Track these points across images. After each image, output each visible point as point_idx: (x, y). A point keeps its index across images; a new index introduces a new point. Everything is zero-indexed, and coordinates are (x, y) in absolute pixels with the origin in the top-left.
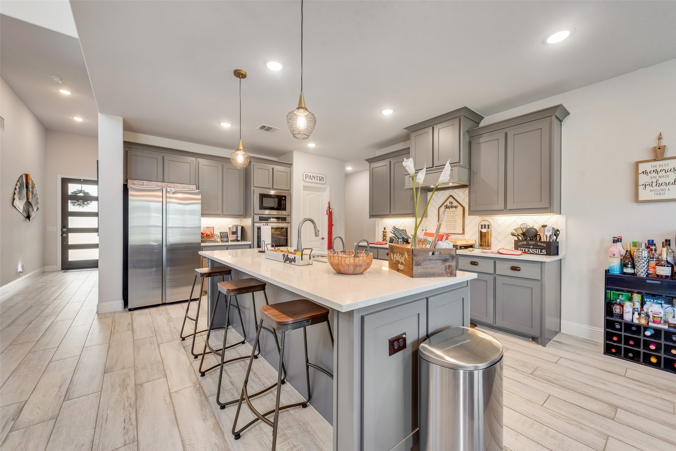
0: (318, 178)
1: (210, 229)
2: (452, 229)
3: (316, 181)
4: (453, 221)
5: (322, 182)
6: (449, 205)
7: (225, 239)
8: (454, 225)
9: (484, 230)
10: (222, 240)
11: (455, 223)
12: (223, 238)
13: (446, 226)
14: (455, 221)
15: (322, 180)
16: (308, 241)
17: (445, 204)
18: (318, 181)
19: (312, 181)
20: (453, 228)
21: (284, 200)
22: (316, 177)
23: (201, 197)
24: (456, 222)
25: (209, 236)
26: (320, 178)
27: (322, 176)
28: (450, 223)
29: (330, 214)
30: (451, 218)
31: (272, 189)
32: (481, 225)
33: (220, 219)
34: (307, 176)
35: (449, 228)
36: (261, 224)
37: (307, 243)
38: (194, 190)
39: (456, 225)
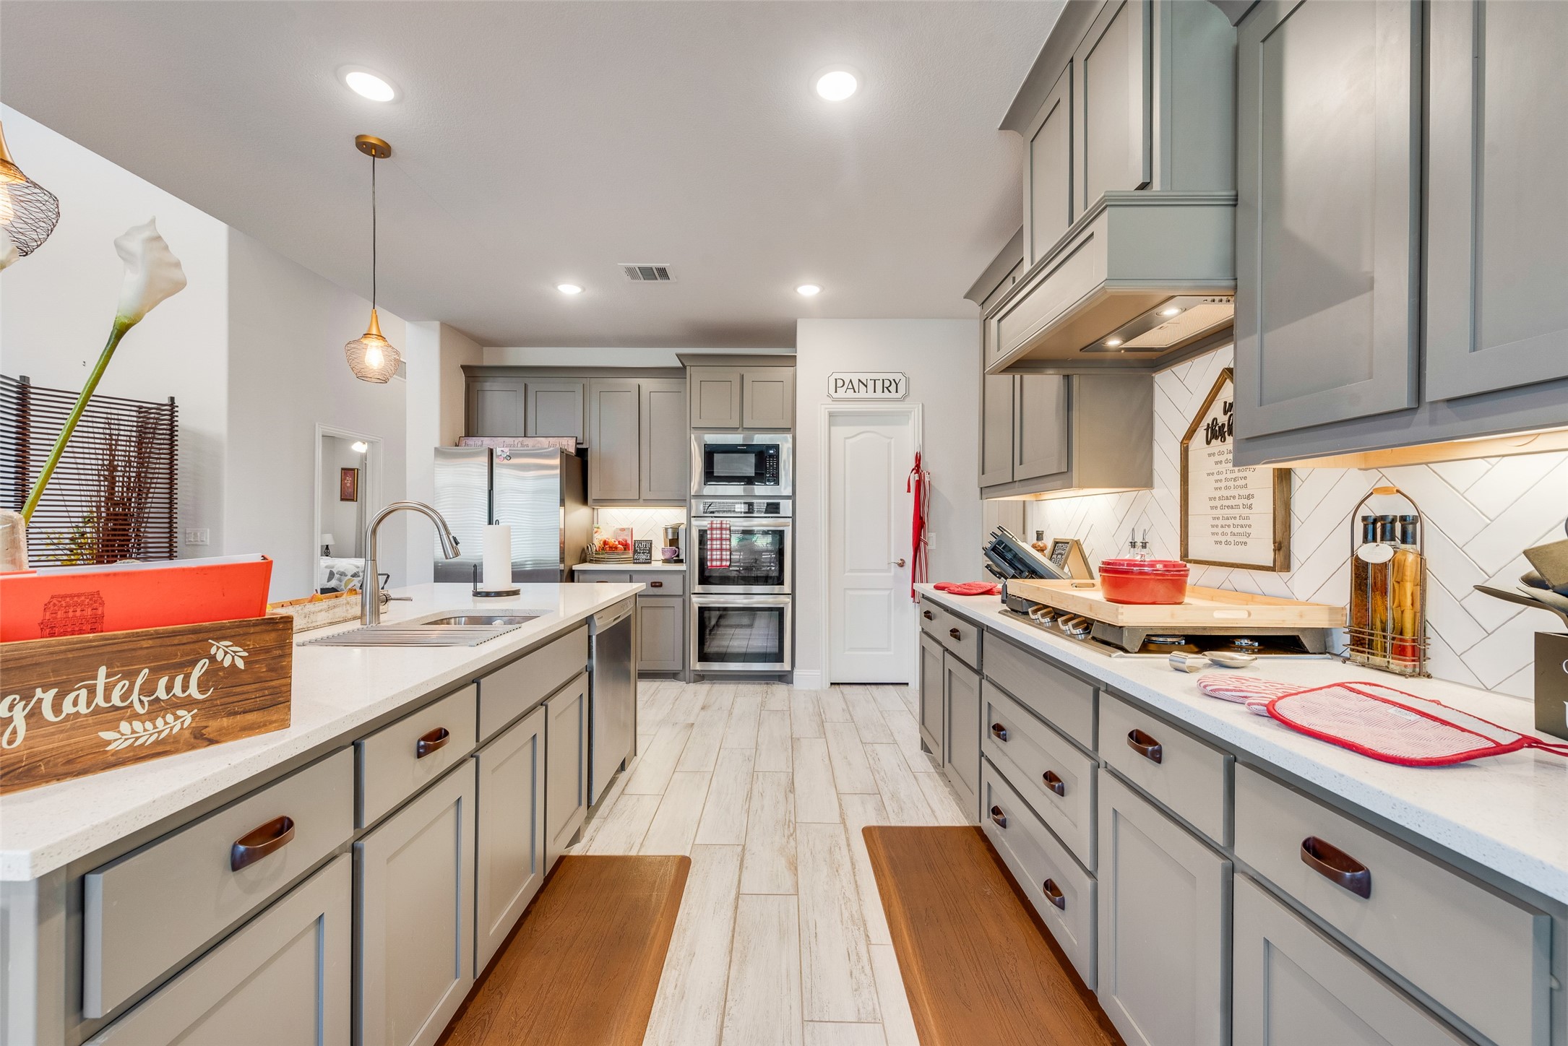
0: (879, 384)
1: (625, 533)
2: (1237, 543)
3: (871, 394)
4: (1236, 502)
5: (893, 395)
6: (1223, 419)
7: (643, 557)
8: (1242, 522)
9: (1377, 553)
10: (636, 559)
11: (1247, 511)
12: (640, 553)
13: (1213, 526)
14: (1246, 501)
15: (893, 388)
16: (852, 571)
17: (1208, 420)
18: (879, 394)
19: (856, 395)
20: (1239, 534)
21: (771, 456)
22: (871, 384)
23: (559, 463)
24: (1250, 507)
25: (613, 548)
26: (887, 384)
27: (891, 377)
28: (1227, 511)
29: (920, 490)
30: (1231, 484)
31: (741, 429)
32: (1365, 519)
33: (630, 510)
34: (840, 383)
35: (1223, 534)
36: (705, 521)
37: (846, 574)
38: (545, 449)
39: (1248, 518)
